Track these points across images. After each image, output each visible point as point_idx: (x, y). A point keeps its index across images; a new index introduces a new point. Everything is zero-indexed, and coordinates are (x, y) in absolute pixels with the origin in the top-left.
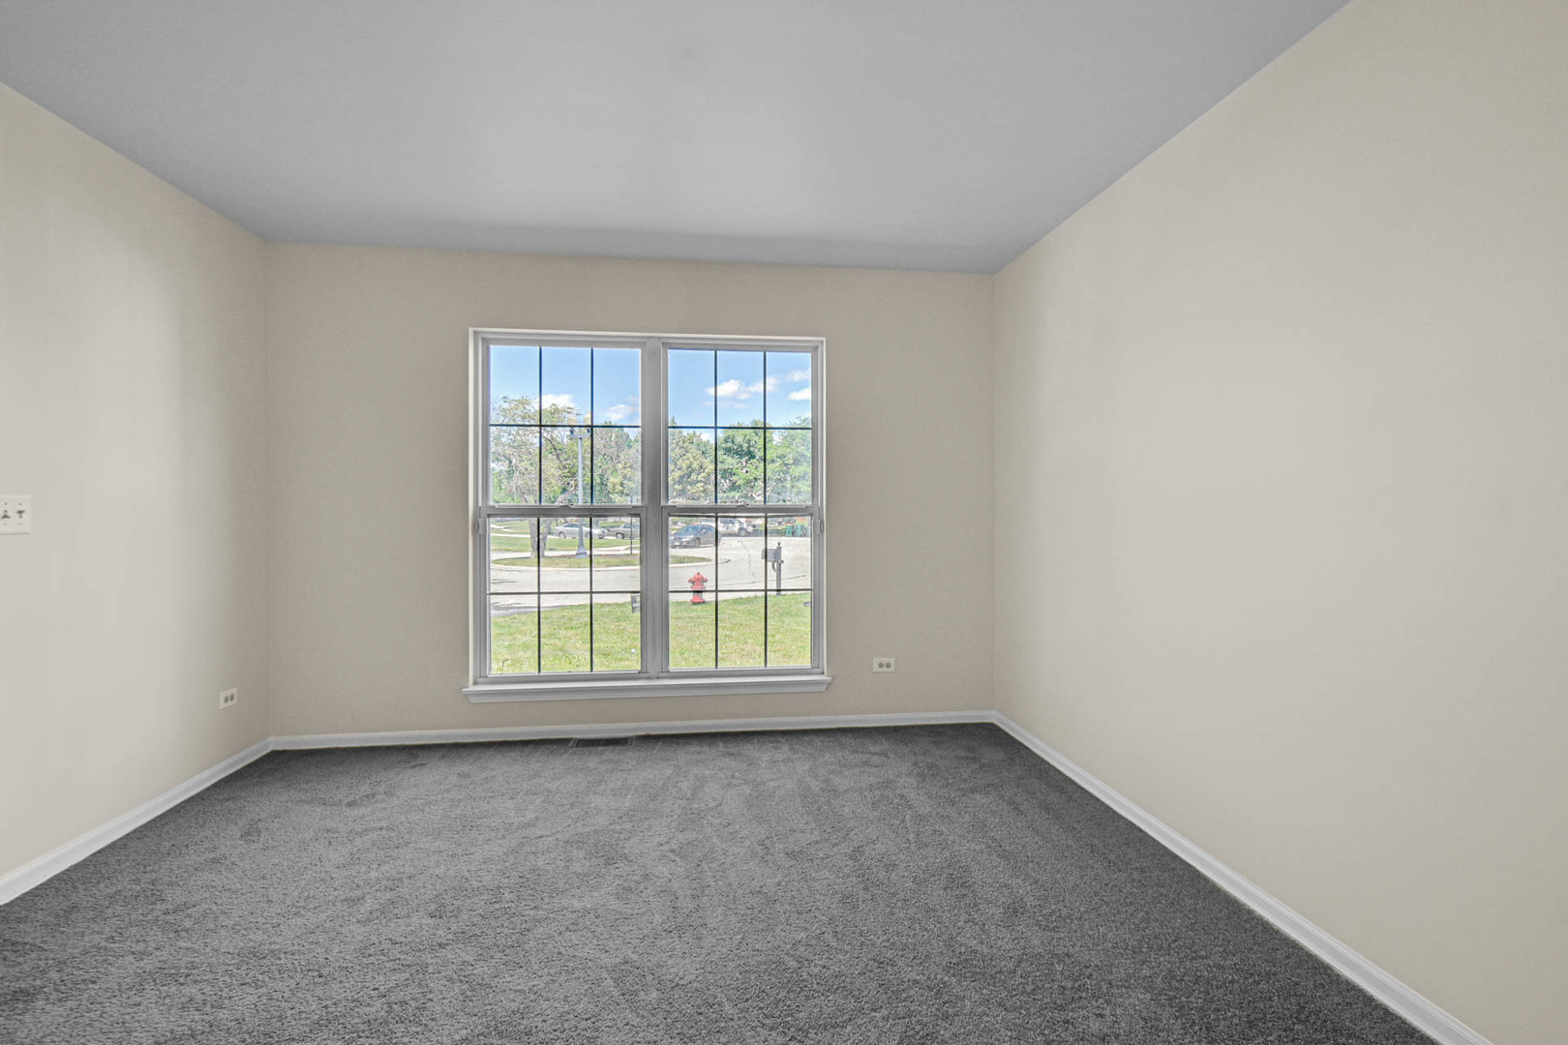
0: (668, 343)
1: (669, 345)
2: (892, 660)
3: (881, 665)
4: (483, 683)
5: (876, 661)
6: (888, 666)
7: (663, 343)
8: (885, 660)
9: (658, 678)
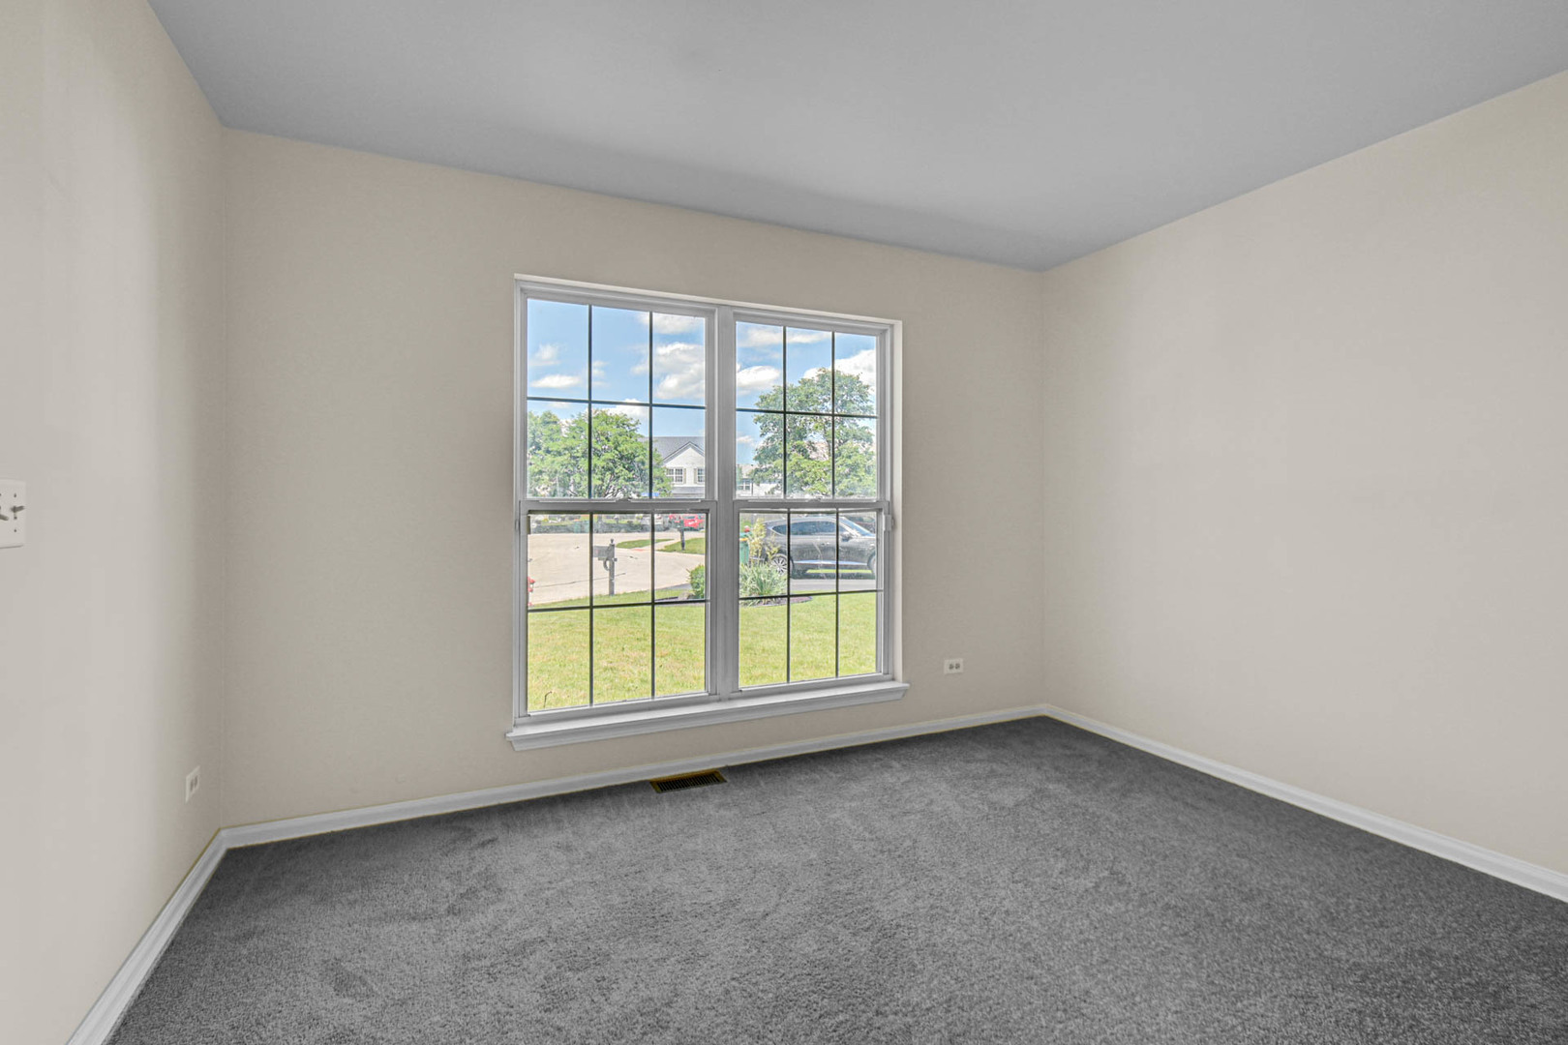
0: (739, 314)
1: (738, 317)
2: (960, 661)
3: (951, 667)
4: (523, 725)
5: (947, 662)
6: (958, 666)
7: (735, 314)
8: (954, 662)
9: (730, 699)
